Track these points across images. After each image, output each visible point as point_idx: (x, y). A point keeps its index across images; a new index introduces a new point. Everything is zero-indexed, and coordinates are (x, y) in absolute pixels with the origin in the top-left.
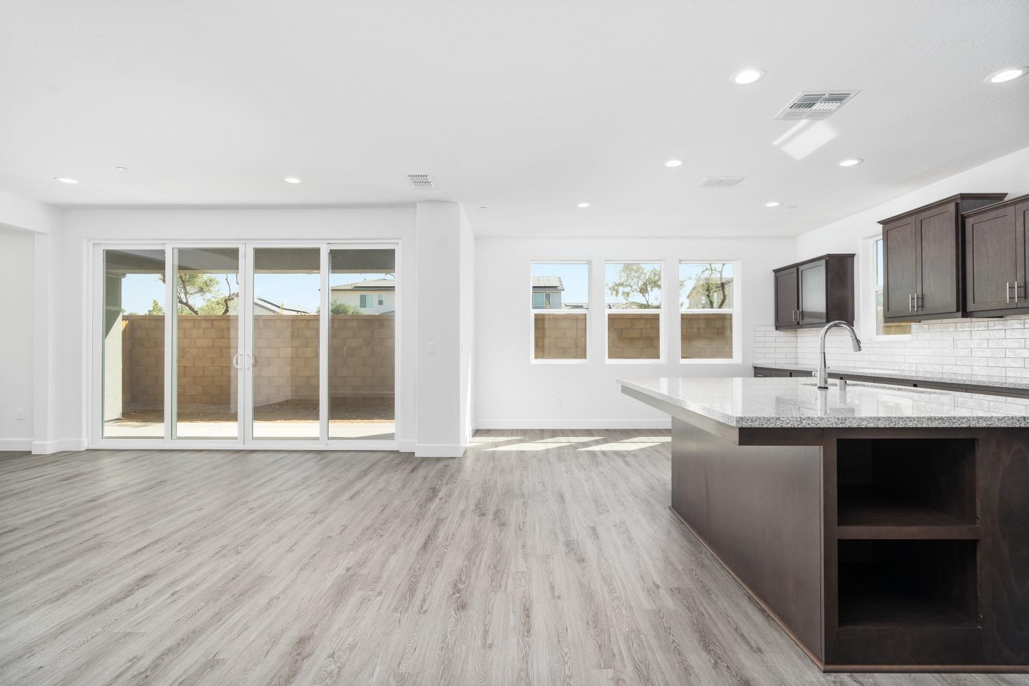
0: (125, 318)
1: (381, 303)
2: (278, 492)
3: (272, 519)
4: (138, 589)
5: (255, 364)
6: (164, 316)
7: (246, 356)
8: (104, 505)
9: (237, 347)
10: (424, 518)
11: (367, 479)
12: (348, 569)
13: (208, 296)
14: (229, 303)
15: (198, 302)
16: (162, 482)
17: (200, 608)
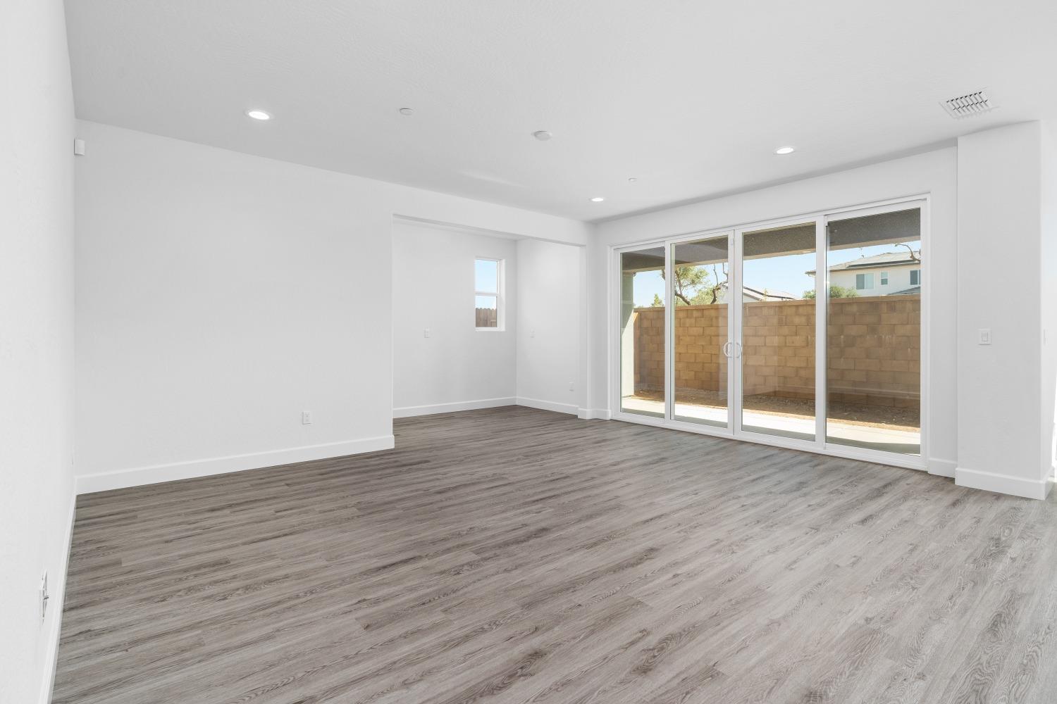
0: (636, 311)
1: (884, 282)
2: (771, 493)
3: (767, 523)
4: (647, 559)
5: (744, 354)
6: (664, 308)
7: (736, 344)
8: (621, 470)
9: (726, 335)
10: (985, 582)
11: (883, 501)
12: (868, 620)
13: (699, 287)
14: (716, 293)
15: (690, 293)
16: (663, 458)
17: (699, 602)
